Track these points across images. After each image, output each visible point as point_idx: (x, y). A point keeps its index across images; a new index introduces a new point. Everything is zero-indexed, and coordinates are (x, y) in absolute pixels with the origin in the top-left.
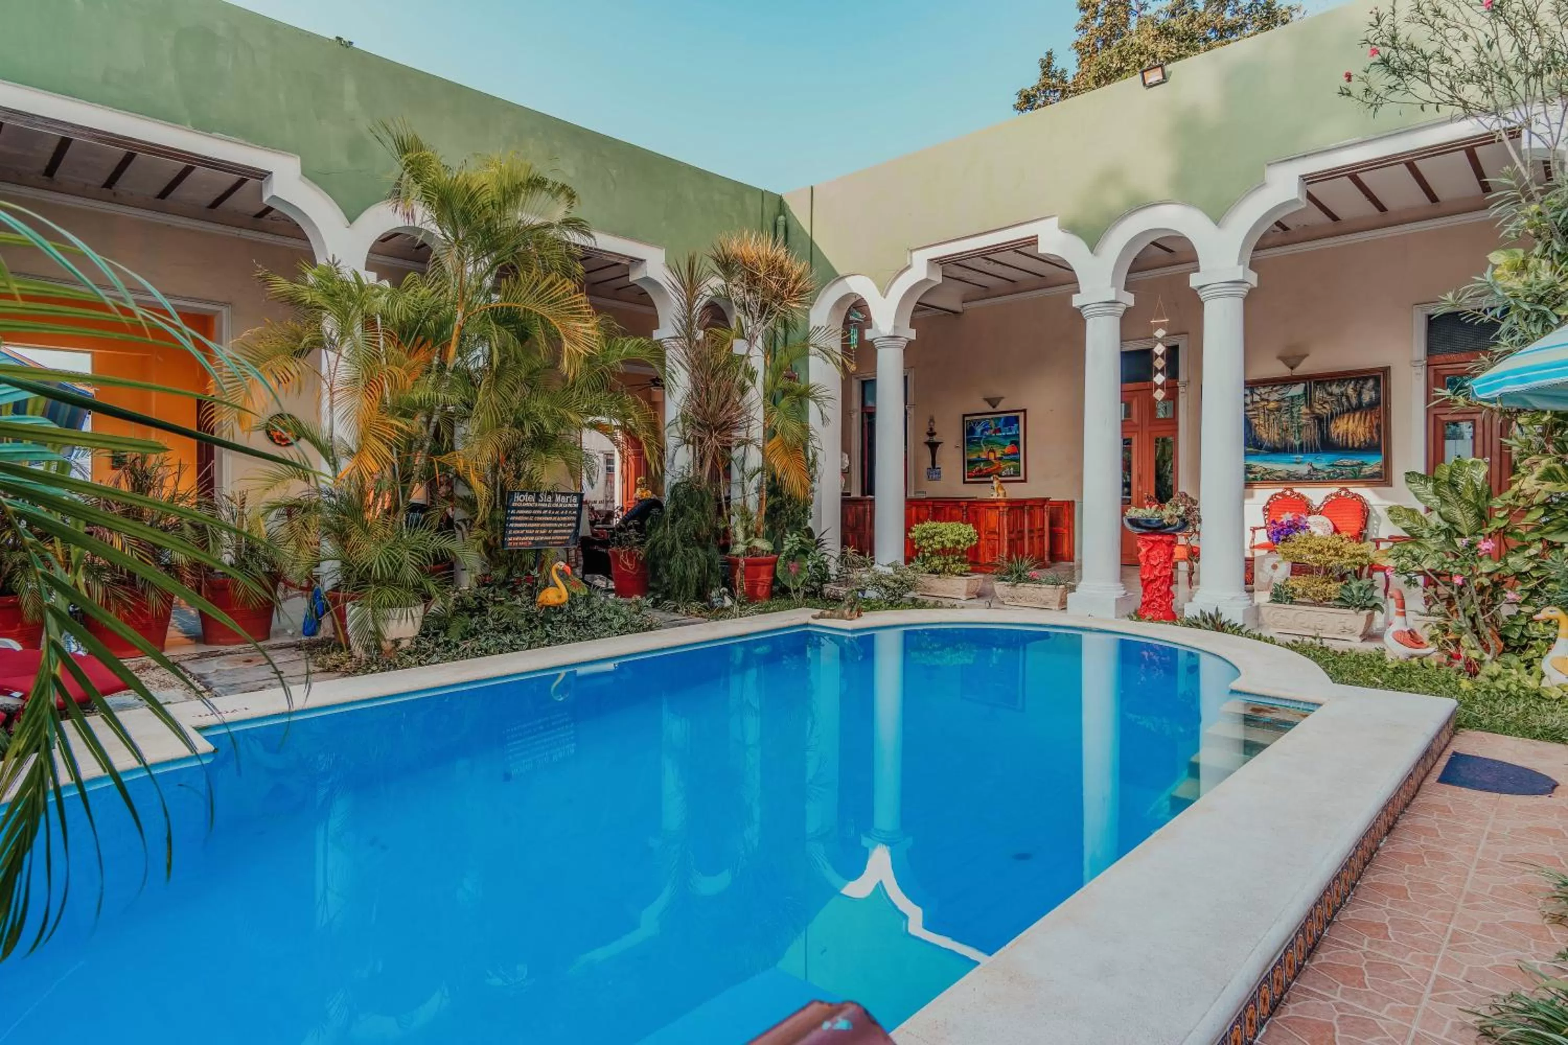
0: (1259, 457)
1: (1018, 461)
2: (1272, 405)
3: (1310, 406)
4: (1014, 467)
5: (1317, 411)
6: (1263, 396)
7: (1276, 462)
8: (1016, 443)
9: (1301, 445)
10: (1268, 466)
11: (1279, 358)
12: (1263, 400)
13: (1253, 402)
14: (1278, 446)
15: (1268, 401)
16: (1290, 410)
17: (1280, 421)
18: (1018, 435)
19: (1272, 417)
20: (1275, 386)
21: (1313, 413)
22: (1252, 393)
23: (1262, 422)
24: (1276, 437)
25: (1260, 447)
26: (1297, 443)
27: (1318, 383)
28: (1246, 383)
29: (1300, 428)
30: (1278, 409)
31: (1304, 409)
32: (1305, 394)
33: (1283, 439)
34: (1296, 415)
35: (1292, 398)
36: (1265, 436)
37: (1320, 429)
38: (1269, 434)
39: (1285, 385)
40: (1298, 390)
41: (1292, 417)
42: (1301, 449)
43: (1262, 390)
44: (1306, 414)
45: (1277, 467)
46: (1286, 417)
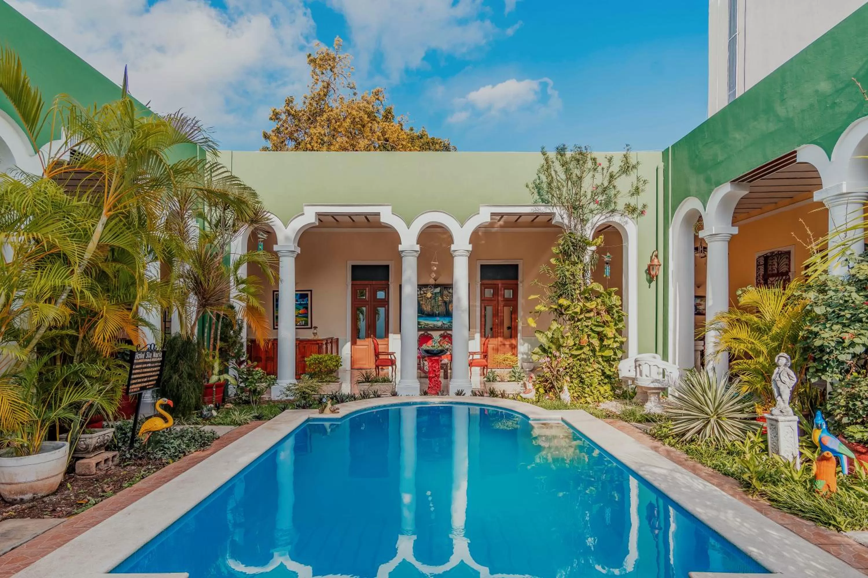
1: (307, 317)
2: (428, 296)
3: (442, 297)
4: (305, 321)
5: (445, 300)
8: (307, 308)
9: (439, 313)
10: (427, 322)
12: (424, 293)
13: (421, 294)
14: (430, 313)
15: (426, 294)
16: (435, 298)
17: (431, 303)
18: (307, 304)
19: (428, 301)
20: (429, 288)
21: (443, 300)
22: (420, 290)
23: (424, 303)
24: (430, 310)
25: (424, 314)
26: (437, 312)
27: (445, 288)
28: (418, 285)
29: (438, 306)
30: (430, 298)
31: (440, 299)
32: (440, 292)
33: (432, 311)
35: (436, 293)
36: (425, 309)
37: (446, 307)
38: (427, 308)
39: (433, 288)
40: (438, 290)
41: (436, 301)
42: (439, 315)
43: (424, 289)
46: (433, 301)
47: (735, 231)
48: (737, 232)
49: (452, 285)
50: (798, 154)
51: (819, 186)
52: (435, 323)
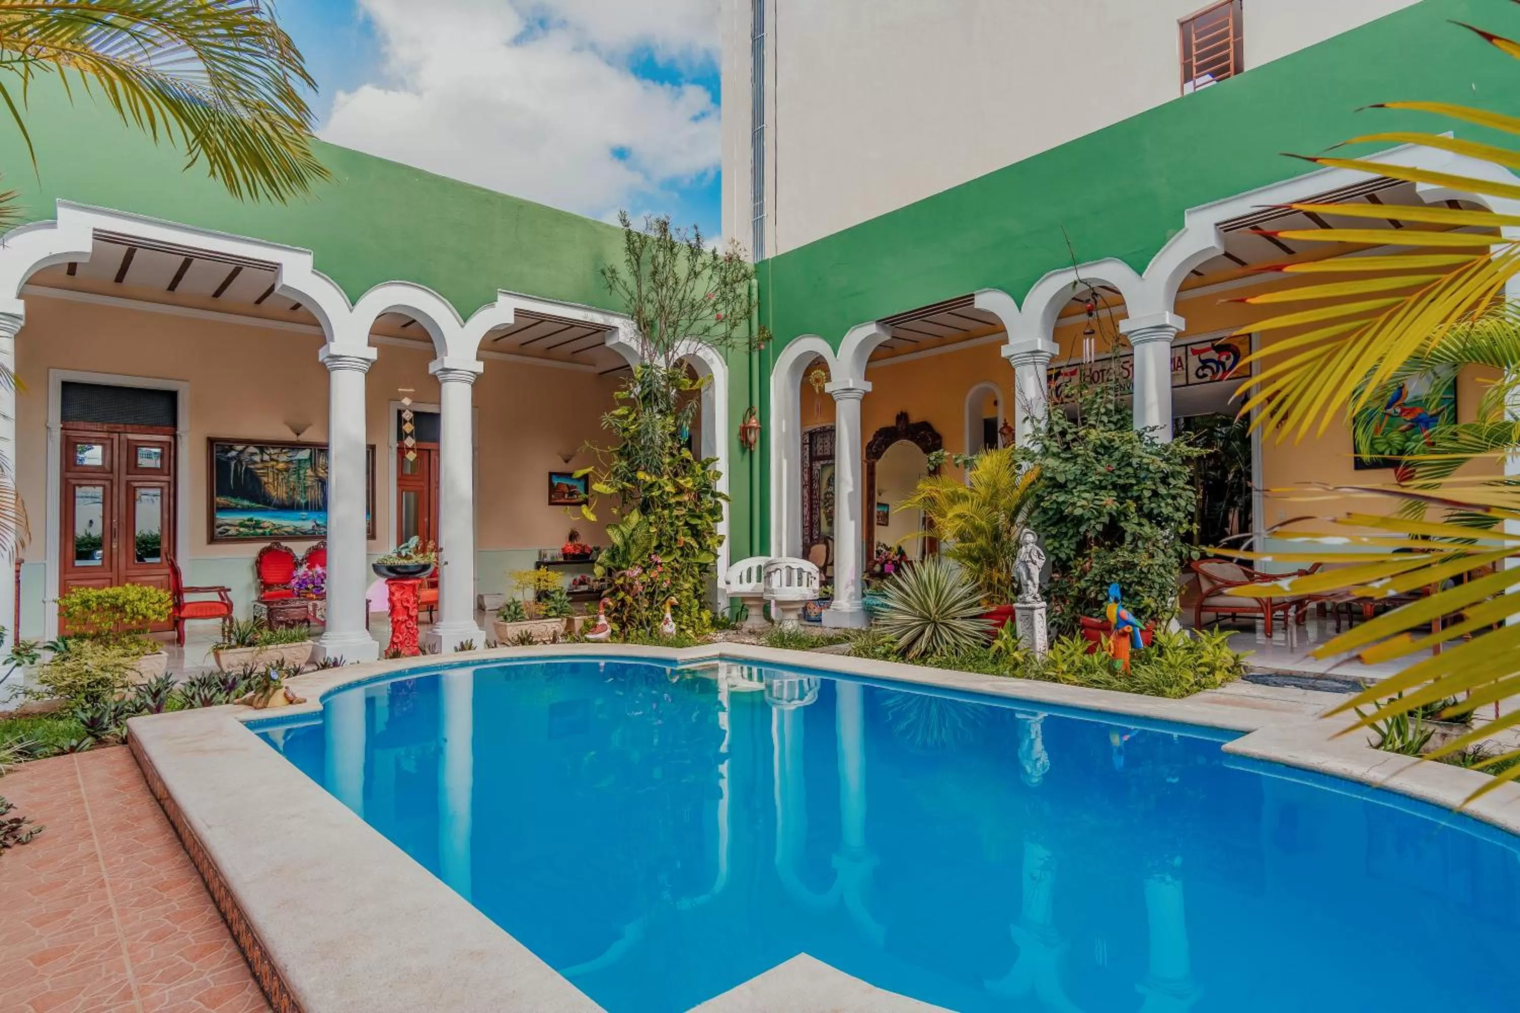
0: (269, 514)
2: (281, 466)
3: (315, 470)
5: (321, 475)
6: (273, 457)
7: (284, 518)
9: (307, 503)
10: (276, 522)
11: (286, 423)
12: (272, 460)
13: (262, 461)
14: (287, 503)
15: (277, 461)
16: (297, 471)
17: (288, 481)
19: (280, 477)
20: (284, 448)
21: (317, 476)
22: (262, 453)
23: (271, 480)
24: (285, 495)
25: (269, 504)
26: (303, 501)
27: (316, 451)
29: (306, 489)
30: (287, 470)
31: (309, 472)
32: (310, 459)
33: (291, 498)
34: (302, 477)
35: (299, 461)
36: (274, 494)
38: (278, 492)
39: (293, 449)
40: (304, 454)
41: (299, 478)
42: (307, 507)
43: (272, 451)
44: (311, 476)
45: (284, 523)
46: (293, 478)
47: (868, 387)
48: (870, 390)
49: (327, 445)
50: (976, 297)
51: (1006, 342)
52: (298, 524)
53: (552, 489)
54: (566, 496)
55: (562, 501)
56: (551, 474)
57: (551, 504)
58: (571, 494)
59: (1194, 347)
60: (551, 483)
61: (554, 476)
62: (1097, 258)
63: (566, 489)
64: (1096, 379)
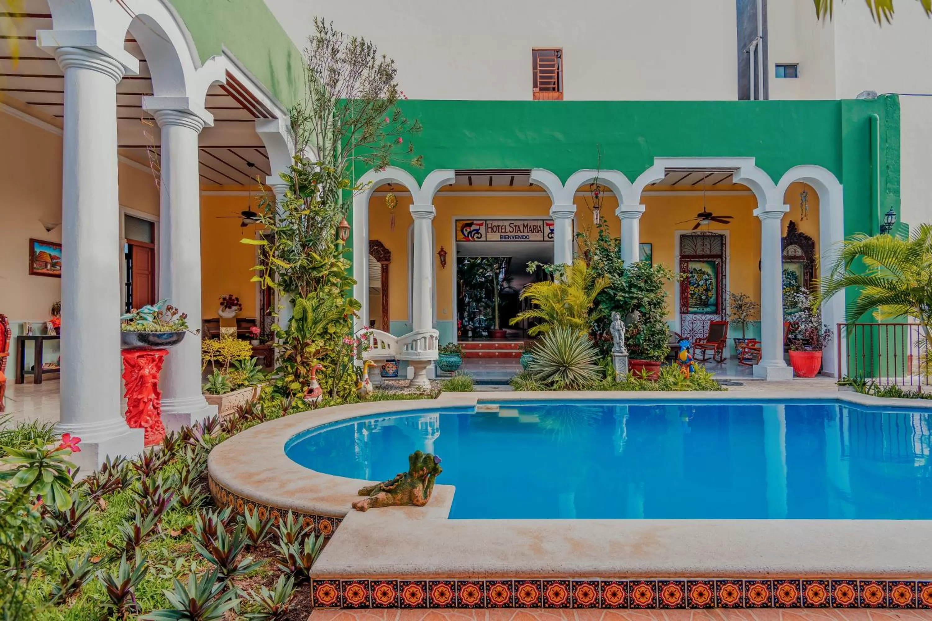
50: (532, 172)
53: (33, 257)
54: (49, 267)
55: (45, 271)
56: (32, 241)
57: (32, 272)
58: (53, 265)
59: (548, 222)
60: (32, 252)
61: (36, 244)
62: (611, 168)
63: (48, 260)
64: (495, 230)
